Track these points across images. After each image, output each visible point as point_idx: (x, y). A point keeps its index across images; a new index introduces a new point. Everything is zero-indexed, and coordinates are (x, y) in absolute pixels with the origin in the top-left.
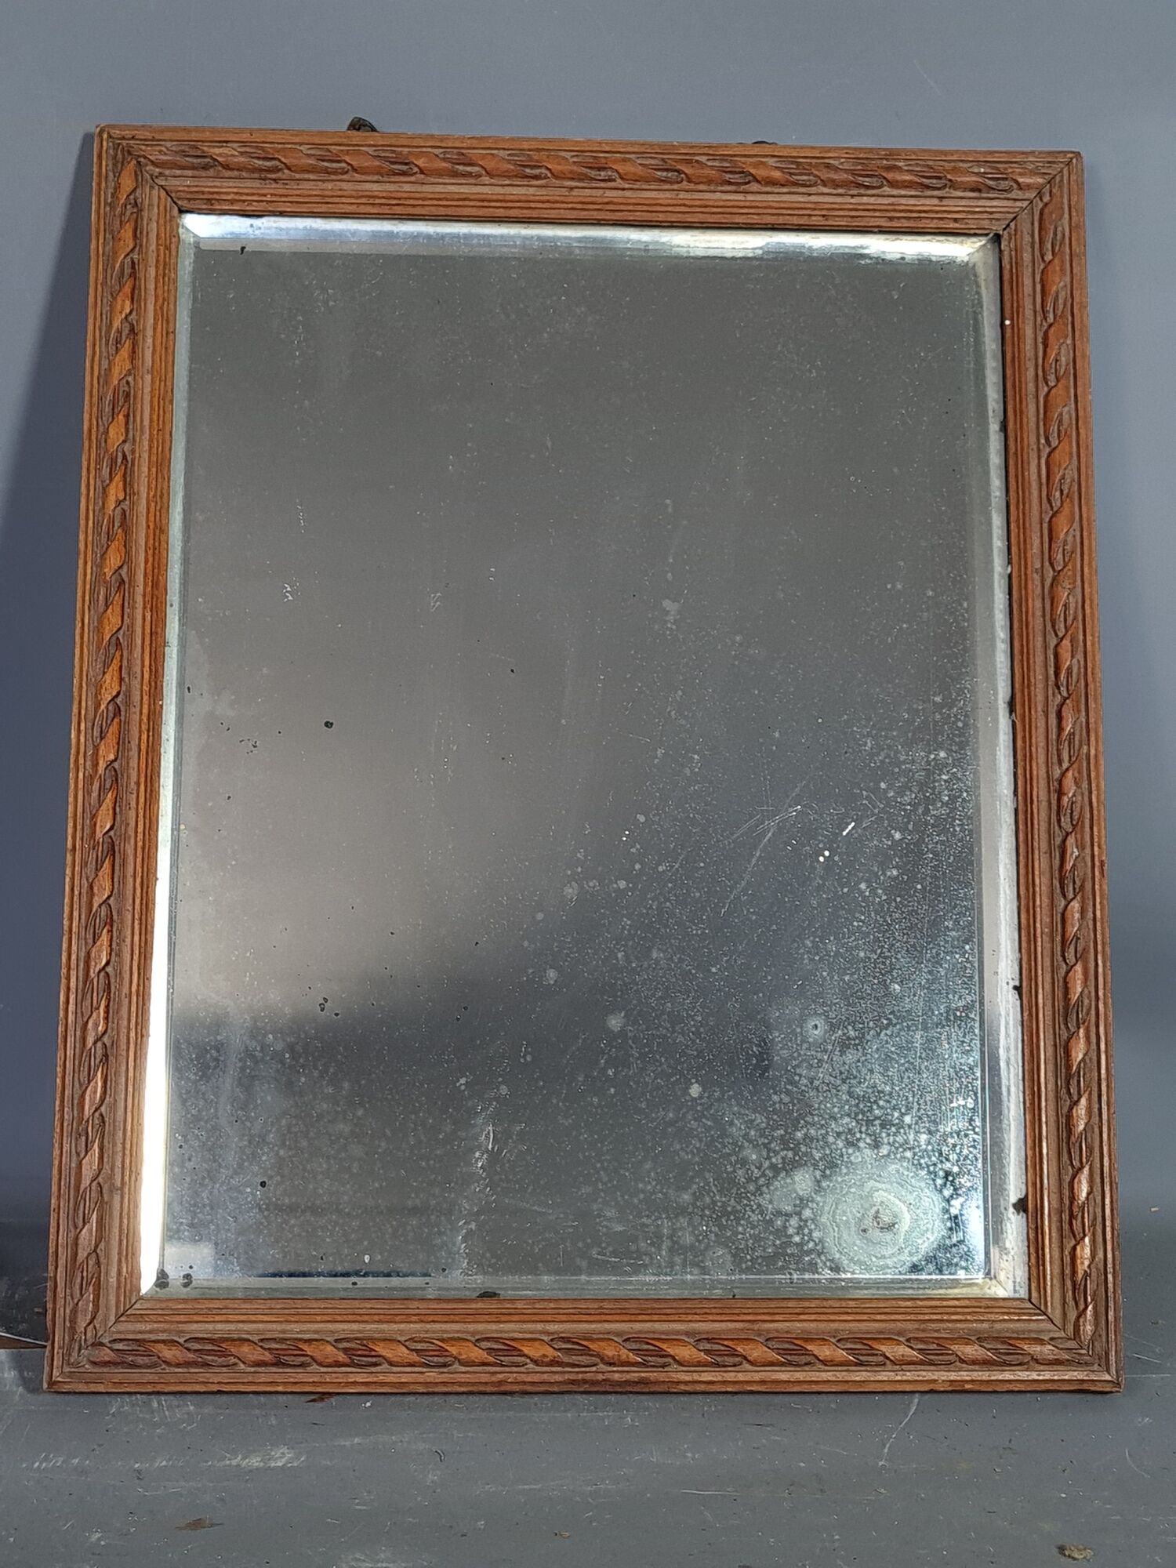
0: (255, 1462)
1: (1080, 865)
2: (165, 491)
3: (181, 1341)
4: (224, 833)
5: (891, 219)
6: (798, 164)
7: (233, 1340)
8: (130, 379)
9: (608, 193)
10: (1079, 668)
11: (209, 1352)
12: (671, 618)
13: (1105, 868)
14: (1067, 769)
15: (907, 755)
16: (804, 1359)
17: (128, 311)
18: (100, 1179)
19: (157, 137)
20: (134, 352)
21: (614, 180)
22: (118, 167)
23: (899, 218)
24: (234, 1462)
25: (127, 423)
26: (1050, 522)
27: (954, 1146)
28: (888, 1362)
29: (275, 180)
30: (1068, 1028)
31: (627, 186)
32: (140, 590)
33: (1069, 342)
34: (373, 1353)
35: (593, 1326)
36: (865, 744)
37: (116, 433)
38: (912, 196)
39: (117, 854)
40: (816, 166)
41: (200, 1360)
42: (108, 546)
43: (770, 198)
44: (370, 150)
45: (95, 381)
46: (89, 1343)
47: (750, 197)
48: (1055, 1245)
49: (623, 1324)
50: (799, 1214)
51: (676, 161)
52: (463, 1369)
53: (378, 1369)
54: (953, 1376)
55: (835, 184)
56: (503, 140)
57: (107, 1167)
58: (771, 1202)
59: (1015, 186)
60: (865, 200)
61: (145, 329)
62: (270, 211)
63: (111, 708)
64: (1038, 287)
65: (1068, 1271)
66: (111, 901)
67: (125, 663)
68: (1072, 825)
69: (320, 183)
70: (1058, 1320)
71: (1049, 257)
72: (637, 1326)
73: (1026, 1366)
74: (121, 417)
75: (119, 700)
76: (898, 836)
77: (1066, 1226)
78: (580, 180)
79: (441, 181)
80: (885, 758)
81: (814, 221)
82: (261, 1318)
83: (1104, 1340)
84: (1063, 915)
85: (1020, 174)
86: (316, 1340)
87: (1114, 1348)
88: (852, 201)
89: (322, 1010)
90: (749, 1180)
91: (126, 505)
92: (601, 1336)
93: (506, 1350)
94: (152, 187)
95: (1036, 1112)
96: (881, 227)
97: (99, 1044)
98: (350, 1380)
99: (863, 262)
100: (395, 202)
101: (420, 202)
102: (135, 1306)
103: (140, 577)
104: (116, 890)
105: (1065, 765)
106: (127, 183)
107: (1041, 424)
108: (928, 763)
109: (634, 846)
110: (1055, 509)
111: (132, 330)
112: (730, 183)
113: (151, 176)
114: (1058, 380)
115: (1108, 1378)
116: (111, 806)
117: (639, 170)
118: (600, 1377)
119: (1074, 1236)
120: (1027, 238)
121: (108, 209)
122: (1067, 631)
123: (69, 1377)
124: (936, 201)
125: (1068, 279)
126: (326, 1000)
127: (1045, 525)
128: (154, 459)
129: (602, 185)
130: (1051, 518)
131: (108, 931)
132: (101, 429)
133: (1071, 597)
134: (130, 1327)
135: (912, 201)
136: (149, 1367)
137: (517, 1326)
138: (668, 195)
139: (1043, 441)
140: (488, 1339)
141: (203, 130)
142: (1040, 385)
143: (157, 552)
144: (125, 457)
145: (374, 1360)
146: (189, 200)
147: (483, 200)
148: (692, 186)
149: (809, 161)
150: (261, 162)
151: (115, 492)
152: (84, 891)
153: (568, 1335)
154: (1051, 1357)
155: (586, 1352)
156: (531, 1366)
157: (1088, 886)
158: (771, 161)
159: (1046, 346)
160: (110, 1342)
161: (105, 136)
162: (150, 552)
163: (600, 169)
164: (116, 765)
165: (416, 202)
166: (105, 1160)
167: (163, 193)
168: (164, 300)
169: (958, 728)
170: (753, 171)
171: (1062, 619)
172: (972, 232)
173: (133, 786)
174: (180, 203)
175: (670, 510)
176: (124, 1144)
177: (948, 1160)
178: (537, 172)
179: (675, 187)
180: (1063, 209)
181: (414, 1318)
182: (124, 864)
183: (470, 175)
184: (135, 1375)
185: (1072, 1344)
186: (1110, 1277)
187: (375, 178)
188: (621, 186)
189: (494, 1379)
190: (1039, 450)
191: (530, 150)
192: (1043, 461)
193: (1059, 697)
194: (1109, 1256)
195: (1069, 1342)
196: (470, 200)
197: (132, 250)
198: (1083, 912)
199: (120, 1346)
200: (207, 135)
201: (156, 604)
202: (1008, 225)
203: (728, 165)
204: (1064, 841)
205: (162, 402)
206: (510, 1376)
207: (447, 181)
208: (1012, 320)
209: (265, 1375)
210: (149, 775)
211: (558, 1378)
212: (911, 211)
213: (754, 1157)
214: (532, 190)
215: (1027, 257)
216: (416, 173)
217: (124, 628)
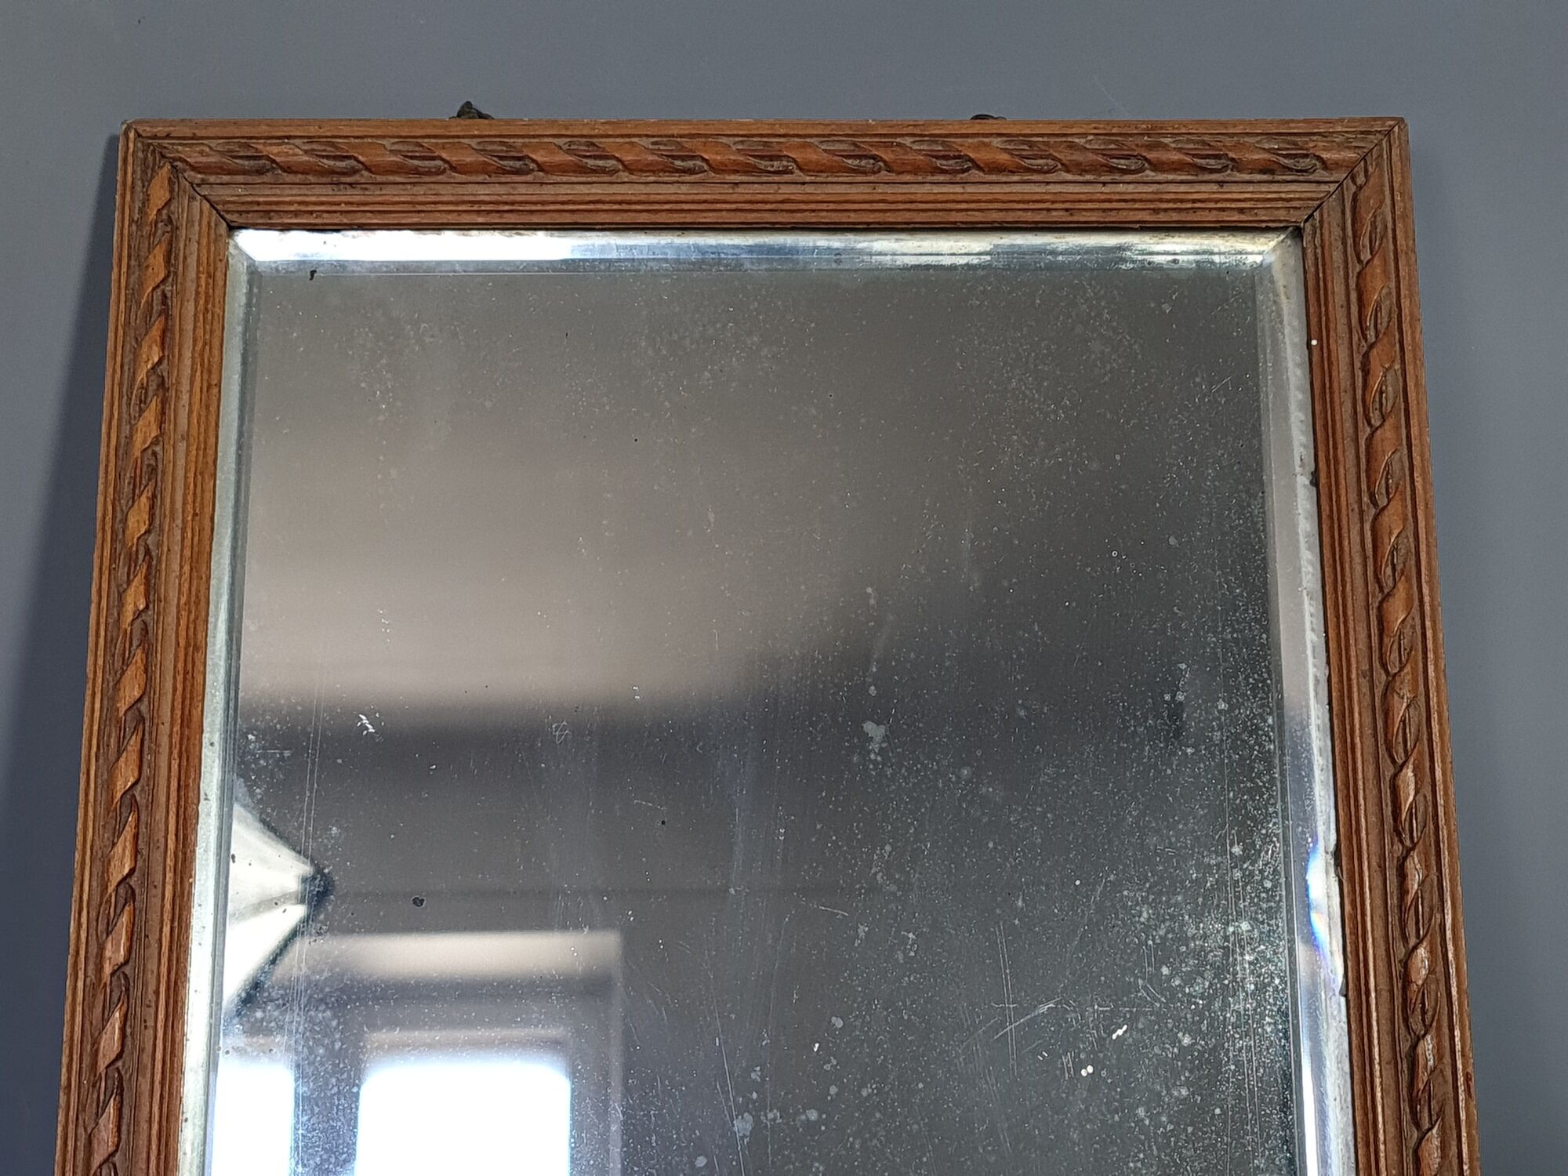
1: (1437, 1080)
2: (202, 594)
5: (1156, 211)
6: (1031, 145)
8: (158, 449)
9: (784, 189)
10: (1426, 808)
12: (876, 747)
13: (1472, 1084)
14: (1415, 947)
15: (1198, 928)
17: (156, 359)
19: (199, 133)
20: (163, 413)
21: (791, 172)
22: (147, 174)
23: (1166, 210)
25: (152, 507)
26: (1380, 608)
29: (351, 184)
31: (808, 179)
32: (165, 729)
33: (1397, 366)
36: (1140, 914)
37: (137, 522)
38: (1182, 182)
39: (126, 1092)
40: (1057, 145)
42: (123, 672)
43: (996, 189)
44: (473, 142)
45: (112, 452)
47: (970, 189)
51: (871, 144)
55: (1080, 168)
56: (648, 125)
59: (1319, 165)
60: (1121, 188)
61: (178, 383)
62: (345, 224)
63: (121, 891)
64: (1354, 296)
66: (117, 1158)
67: (142, 827)
68: (1425, 1025)
69: (409, 187)
71: (1366, 256)
74: (144, 499)
75: (133, 881)
76: (1186, 1041)
78: (746, 173)
79: (565, 179)
80: (1167, 932)
81: (1056, 216)
84: (1416, 1151)
85: (1325, 149)
88: (1104, 189)
91: (148, 617)
94: (192, 198)
96: (1145, 222)
99: (1123, 267)
100: (507, 208)
101: (539, 207)
103: (166, 713)
104: (123, 1143)
105: (1412, 941)
106: (159, 194)
107: (1363, 475)
108: (1226, 938)
109: (829, 1062)
110: (1386, 591)
111: (162, 384)
112: (943, 172)
113: (191, 184)
114: (1384, 419)
116: (119, 1025)
117: (825, 158)
120: (1337, 232)
121: (134, 227)
122: (1407, 756)
124: (1215, 187)
125: (1393, 285)
127: (1373, 614)
128: (187, 552)
129: (777, 178)
130: (1381, 603)
132: (119, 516)
133: (1411, 709)
135: (1183, 188)
138: (862, 188)
139: (1365, 499)
141: (259, 123)
142: (1360, 424)
143: (189, 676)
144: (148, 552)
146: (240, 213)
147: (620, 203)
148: (893, 177)
149: (1045, 139)
150: (331, 163)
151: (134, 599)
152: (81, 1144)
157: (1449, 1110)
158: (996, 142)
159: (1366, 372)
161: (132, 135)
162: (180, 678)
163: (771, 158)
164: (127, 970)
165: (534, 208)
167: (206, 206)
168: (205, 344)
169: (1267, 891)
170: (972, 155)
171: (1400, 739)
172: (1264, 225)
173: (151, 996)
174: (228, 217)
175: (872, 602)
178: (690, 164)
179: (872, 178)
180: (1383, 192)
182: (136, 1107)
183: (603, 171)
187: (480, 178)
188: (801, 180)
190: (1361, 512)
191: (681, 136)
192: (1367, 526)
193: (1400, 847)
196: (603, 202)
197: (164, 281)
198: (1444, 1147)
200: (264, 130)
201: (187, 747)
202: (1311, 216)
203: (941, 148)
204: (1414, 1047)
205: (199, 477)
207: (574, 179)
208: (1320, 340)
210: (173, 979)
212: (1182, 201)
214: (684, 188)
215: (1337, 255)
216: (533, 170)
217: (142, 781)
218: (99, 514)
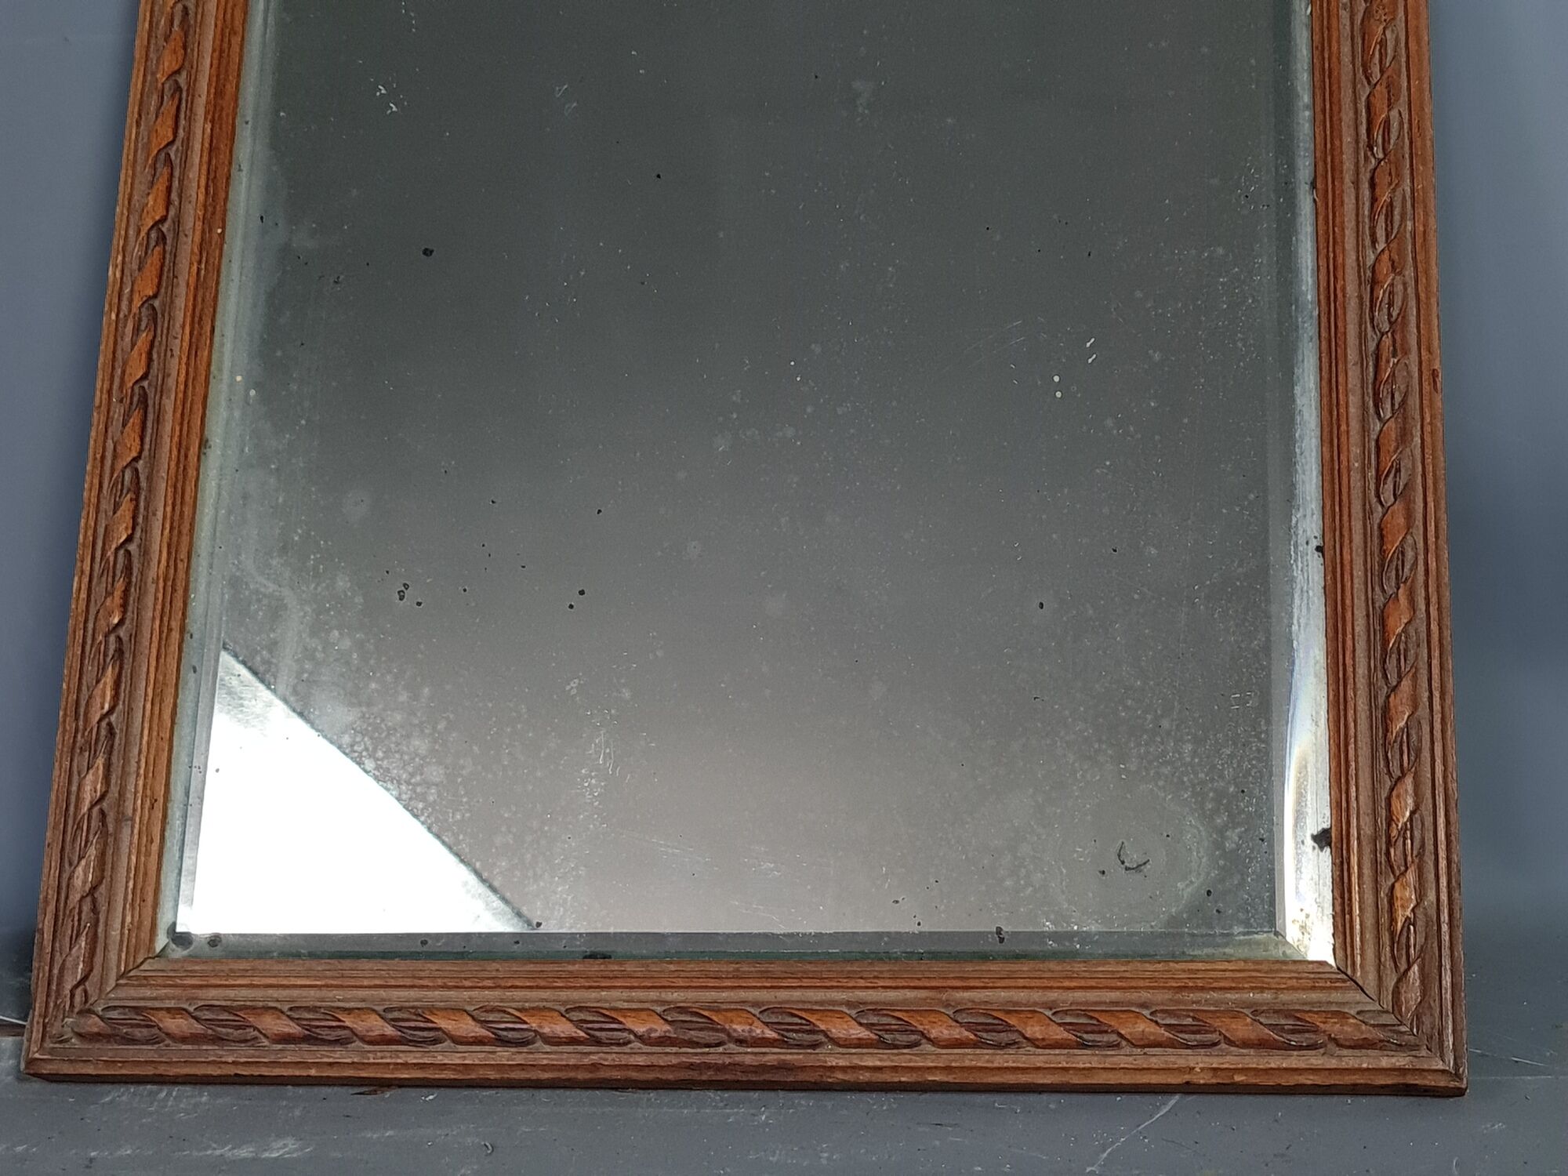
0: (245, 1152)
1: (1401, 375)
3: (191, 1009)
4: (294, 387)
7: (254, 1008)
10: (1401, 124)
11: (222, 1024)
12: (864, 102)
13: (1439, 380)
14: (1383, 251)
16: (1004, 1037)
18: (105, 805)
24: (218, 1152)
27: (1231, 756)
28: (1124, 1043)
30: (1383, 591)
32: (201, 99)
34: (430, 1025)
35: (725, 994)
39: (150, 409)
41: (210, 1032)
42: (164, 49)
46: (76, 1010)
48: (1368, 886)
49: (765, 992)
52: (548, 1048)
53: (439, 1047)
54: (1215, 1063)
57: (114, 790)
63: (153, 235)
65: (1384, 919)
66: (140, 465)
67: (176, 184)
68: (1390, 323)
70: (1371, 989)
72: (783, 995)
73: (1322, 1051)
75: (164, 226)
76: (1157, 357)
77: (1382, 858)
82: (293, 981)
83: (1437, 1014)
84: (1377, 441)
86: (358, 1009)
87: (1450, 1027)
89: (401, 598)
92: (733, 1006)
93: (604, 1024)
95: (1342, 707)
97: (112, 638)
98: (399, 1061)
102: (142, 968)
103: (203, 85)
104: (146, 453)
105: (1381, 246)
108: (1200, 263)
115: (1440, 1066)
116: (146, 348)
118: (728, 1060)
119: (1393, 873)
122: (1382, 75)
123: (50, 1054)
126: (406, 586)
131: (131, 500)
133: (1388, 33)
134: (131, 992)
136: (147, 1042)
137: (626, 994)
140: (580, 1009)
143: (225, 55)
145: (432, 1034)
152: (109, 455)
153: (689, 1005)
154: (1358, 1036)
155: (711, 1025)
156: (637, 1044)
157: (1414, 400)
160: (103, 1009)
164: (157, 303)
166: (113, 781)
171: (1377, 60)
173: (177, 328)
176: (138, 762)
177: (1222, 777)
181: (489, 983)
182: (158, 420)
184: (131, 1052)
185: (1389, 1019)
186: (1445, 928)
189: (586, 1061)
193: (1373, 161)
194: (1444, 897)
195: (1384, 1015)
198: (1404, 435)
199: (114, 1014)
201: (220, 116)
204: (1380, 345)
206: (609, 1057)
209: (291, 1054)
210: (197, 314)
211: (674, 1061)
217: (178, 143)
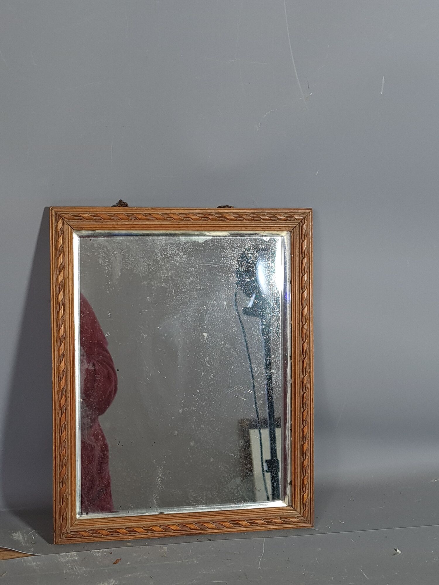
1: (307, 400)
3: (87, 530)
5: (263, 228)
6: (239, 215)
7: (100, 529)
9: (189, 223)
10: (308, 350)
11: (95, 533)
12: (205, 338)
13: (313, 400)
16: (239, 526)
17: (62, 262)
18: (66, 493)
20: (64, 274)
21: (190, 220)
22: (57, 219)
23: (265, 228)
25: (63, 293)
26: (302, 311)
27: (275, 470)
28: (258, 525)
29: (99, 221)
30: (303, 441)
32: (68, 339)
33: (308, 263)
34: (134, 530)
35: (188, 520)
36: (254, 369)
37: (61, 297)
38: (268, 222)
39: (66, 410)
40: (244, 215)
42: (60, 329)
43: (231, 223)
45: (54, 282)
46: (65, 533)
48: (299, 494)
49: (195, 519)
50: (237, 489)
51: (207, 215)
52: (156, 533)
53: (136, 534)
54: (274, 527)
55: (248, 220)
58: (230, 486)
59: (295, 219)
60: (256, 224)
61: (66, 266)
63: (63, 372)
64: (300, 247)
65: (302, 500)
66: (65, 423)
67: (66, 359)
68: (306, 390)
69: (111, 222)
70: (299, 512)
72: (199, 520)
73: (291, 524)
75: (65, 370)
76: (262, 393)
77: (302, 490)
78: (181, 220)
79: (144, 221)
80: (260, 372)
81: (243, 229)
82: (106, 524)
83: (310, 516)
84: (303, 413)
85: (297, 216)
86: (120, 528)
87: (312, 518)
88: (253, 224)
89: (119, 445)
90: (225, 481)
91: (64, 316)
92: (189, 523)
93: (167, 528)
94: (66, 225)
97: (64, 459)
98: (129, 538)
101: (139, 227)
102: (76, 522)
104: (66, 420)
105: (304, 375)
106: (60, 225)
107: (300, 285)
108: (270, 373)
109: (196, 398)
110: (303, 308)
111: (63, 267)
113: (66, 222)
114: (305, 273)
115: (310, 525)
116: (64, 398)
117: (198, 218)
118: (190, 533)
119: (304, 492)
120: (298, 233)
121: (55, 232)
122: (305, 340)
123: (60, 541)
124: (275, 224)
125: (308, 245)
126: (119, 442)
129: (188, 221)
131: (65, 431)
132: (56, 296)
133: (307, 331)
134: (74, 527)
135: (268, 224)
137: (169, 521)
138: (205, 223)
139: (300, 289)
140: (162, 525)
141: (79, 208)
142: (300, 274)
144: (63, 303)
145: (135, 532)
146: (76, 228)
147: (155, 226)
148: (211, 221)
149: (242, 214)
150: (95, 217)
151: (61, 313)
152: (58, 421)
153: (181, 523)
154: (297, 521)
155: (186, 527)
156: (173, 531)
157: (309, 405)
159: (302, 263)
160: (70, 532)
162: (71, 329)
164: (65, 387)
165: (137, 227)
167: (69, 227)
169: (278, 364)
170: (227, 217)
171: (304, 337)
172: (285, 229)
173: (69, 391)
174: (74, 229)
176: (71, 483)
177: (273, 473)
179: (207, 222)
180: (307, 226)
181: (144, 521)
182: (68, 413)
183: (152, 220)
184: (77, 540)
186: (312, 502)
187: (127, 221)
188: (192, 222)
189: (164, 535)
190: (300, 291)
192: (301, 295)
193: (303, 357)
194: (312, 496)
195: (302, 517)
196: (152, 226)
197: (62, 244)
198: (308, 412)
199: (72, 533)
200: (81, 210)
201: (73, 343)
202: (293, 229)
203: (221, 216)
204: (303, 394)
206: (168, 534)
207: (146, 221)
208: (293, 255)
209: (108, 538)
210: (73, 389)
211: (179, 534)
212: (268, 227)
213: (226, 475)
214: (168, 223)
215: (298, 238)
216: (138, 219)
218: (52, 294)
